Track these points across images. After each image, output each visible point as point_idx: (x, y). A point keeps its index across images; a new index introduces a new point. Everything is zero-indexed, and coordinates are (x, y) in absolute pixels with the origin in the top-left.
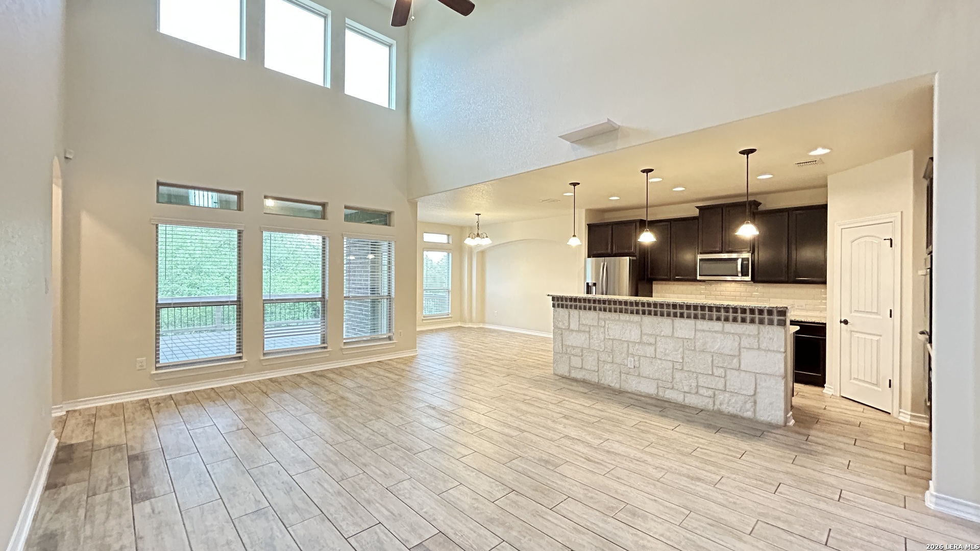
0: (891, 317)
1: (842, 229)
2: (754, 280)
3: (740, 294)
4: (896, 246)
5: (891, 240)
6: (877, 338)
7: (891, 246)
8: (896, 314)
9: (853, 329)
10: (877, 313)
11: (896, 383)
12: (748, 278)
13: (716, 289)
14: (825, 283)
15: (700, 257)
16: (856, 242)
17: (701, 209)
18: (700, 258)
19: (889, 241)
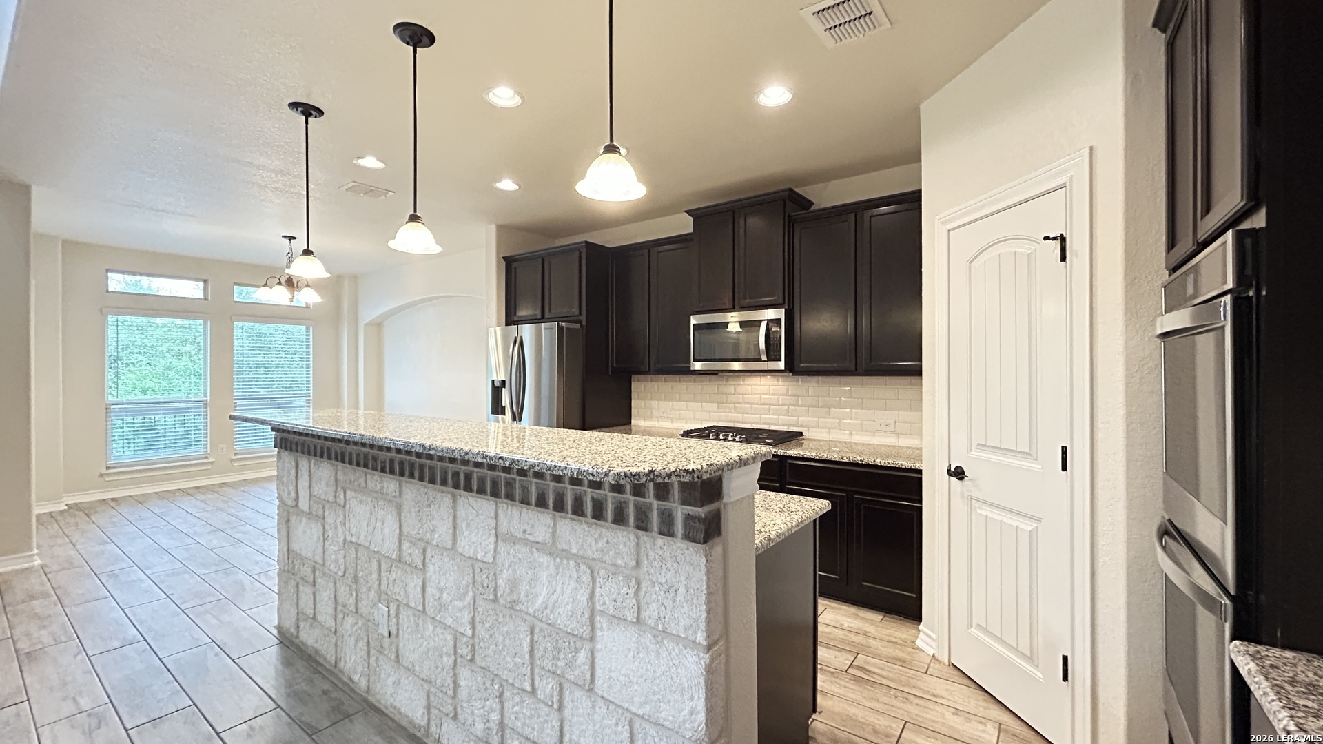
0: (1064, 468)
1: (949, 231)
2: (792, 368)
3: (778, 399)
4: (1077, 255)
5: (1063, 239)
6: (1028, 526)
7: (1063, 258)
8: (1079, 459)
9: (975, 494)
10: (1028, 454)
11: (1079, 668)
12: (781, 365)
13: (735, 389)
14: (918, 372)
15: (695, 319)
16: (978, 263)
17: (698, 216)
18: (695, 323)
19: (1057, 244)
